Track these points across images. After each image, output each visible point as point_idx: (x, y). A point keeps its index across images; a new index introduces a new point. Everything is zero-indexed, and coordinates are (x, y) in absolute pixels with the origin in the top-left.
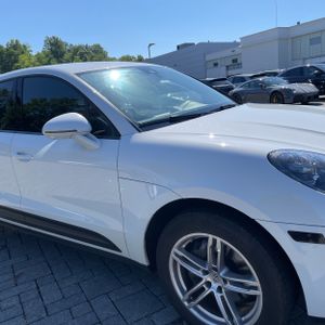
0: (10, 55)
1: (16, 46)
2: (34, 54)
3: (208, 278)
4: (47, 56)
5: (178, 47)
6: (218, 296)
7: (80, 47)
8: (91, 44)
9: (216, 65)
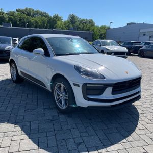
0: (54, 21)
1: (56, 17)
2: (63, 21)
3: (61, 95)
4: (69, 22)
5: (128, 24)
6: (62, 100)
7: (83, 20)
8: (88, 19)
9: (145, 35)
